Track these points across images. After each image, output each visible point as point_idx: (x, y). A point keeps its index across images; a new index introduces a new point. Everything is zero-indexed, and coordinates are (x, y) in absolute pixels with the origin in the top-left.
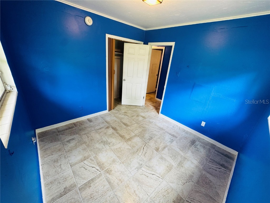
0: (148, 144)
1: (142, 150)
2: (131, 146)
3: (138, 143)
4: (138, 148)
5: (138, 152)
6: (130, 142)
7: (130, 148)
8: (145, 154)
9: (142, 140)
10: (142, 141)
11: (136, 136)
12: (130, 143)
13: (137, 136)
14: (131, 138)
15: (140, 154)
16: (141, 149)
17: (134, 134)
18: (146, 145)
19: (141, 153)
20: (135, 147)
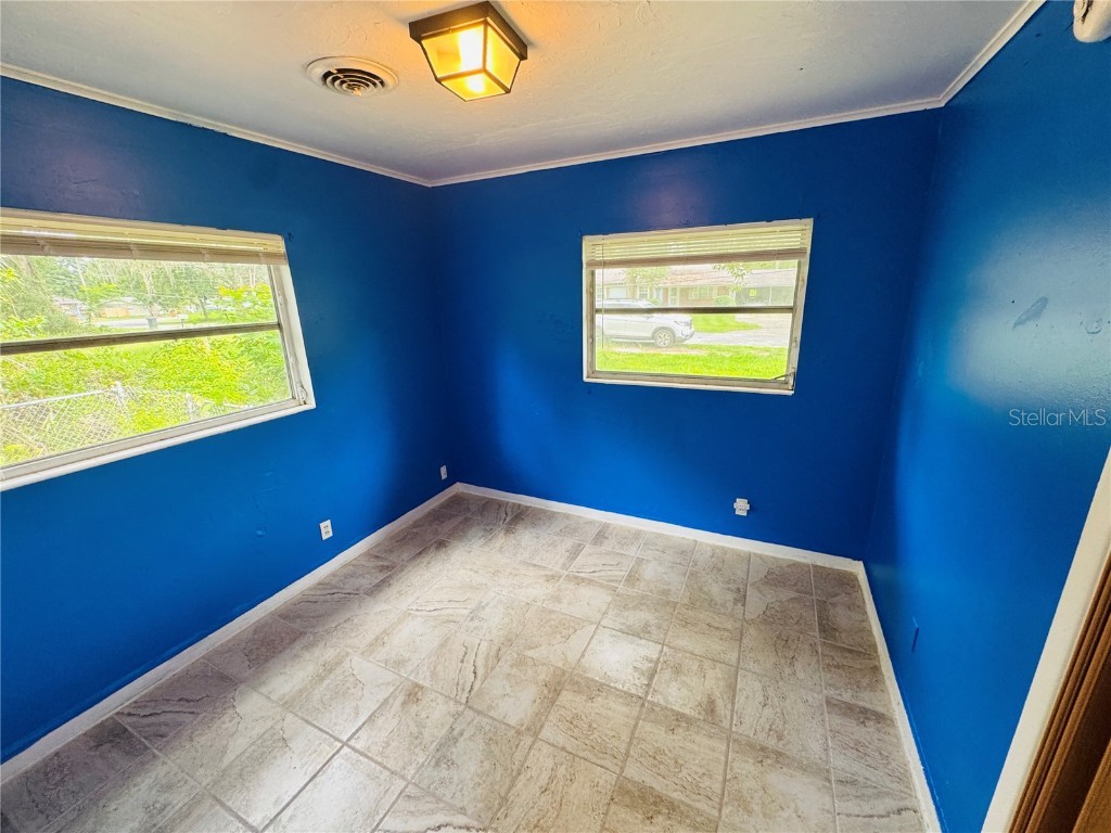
0: (456, 702)
1: (480, 663)
2: (530, 662)
3: (508, 690)
4: (500, 664)
5: (495, 648)
6: (542, 677)
7: (530, 653)
8: (466, 653)
9: (492, 713)
10: (490, 707)
11: (534, 729)
12: (544, 675)
13: (528, 729)
14: (553, 702)
15: (484, 645)
16: (486, 666)
17: (547, 733)
18: (466, 694)
19: (480, 653)
20: (511, 666)
